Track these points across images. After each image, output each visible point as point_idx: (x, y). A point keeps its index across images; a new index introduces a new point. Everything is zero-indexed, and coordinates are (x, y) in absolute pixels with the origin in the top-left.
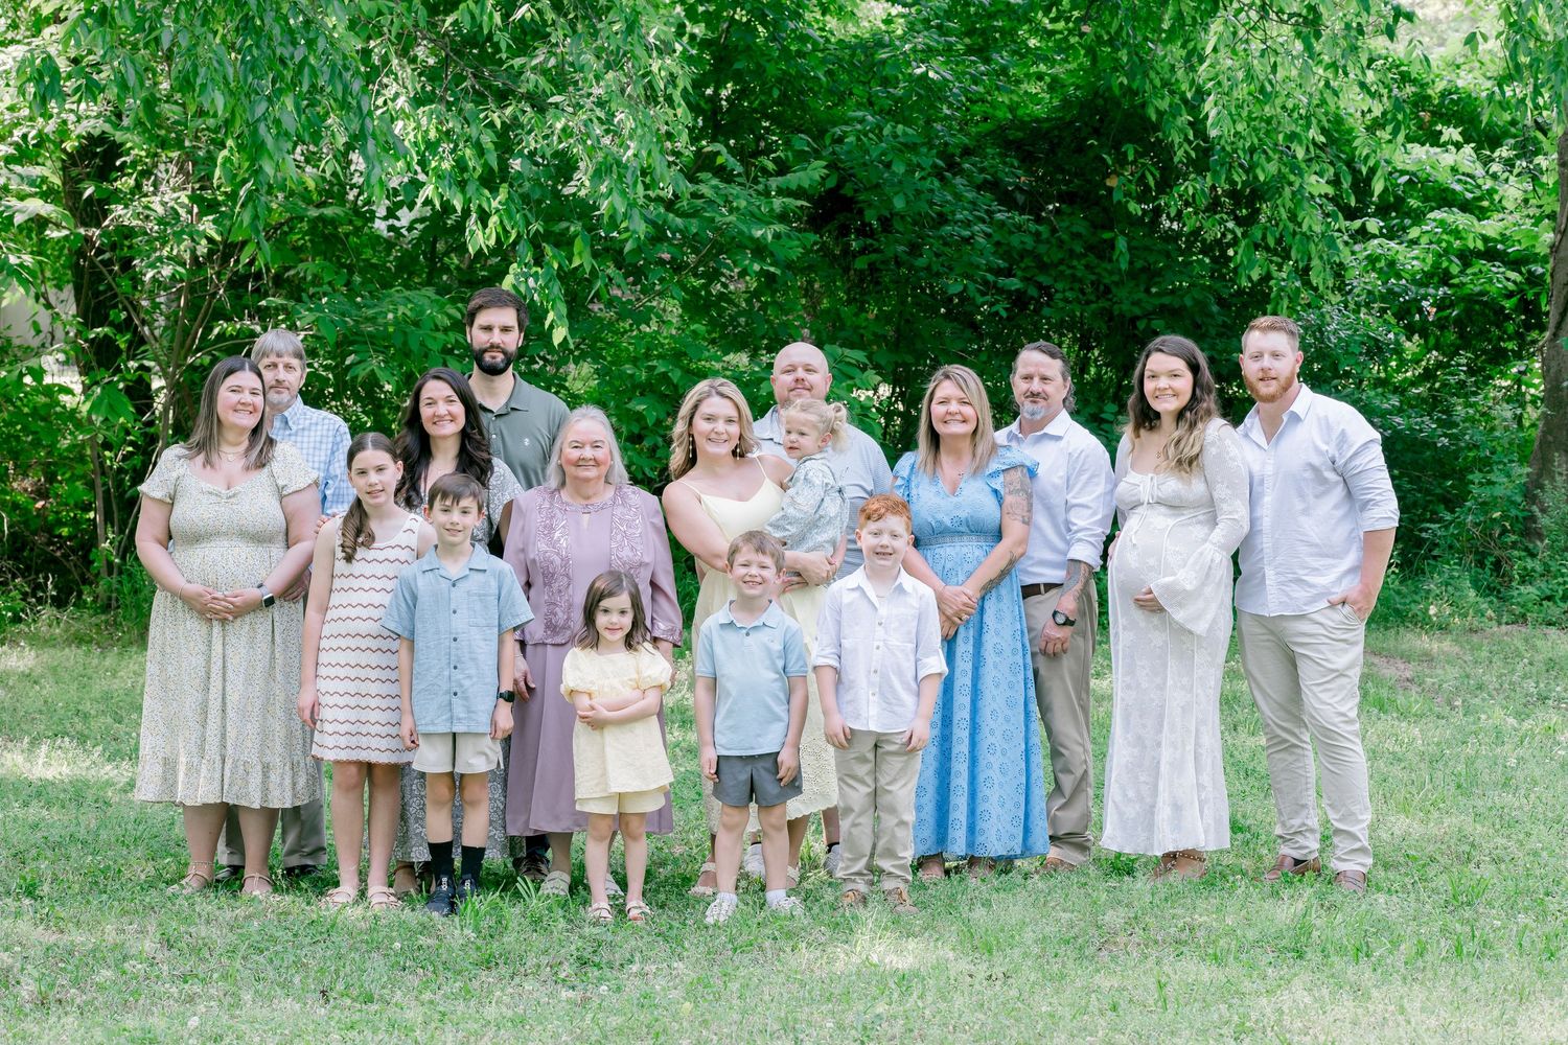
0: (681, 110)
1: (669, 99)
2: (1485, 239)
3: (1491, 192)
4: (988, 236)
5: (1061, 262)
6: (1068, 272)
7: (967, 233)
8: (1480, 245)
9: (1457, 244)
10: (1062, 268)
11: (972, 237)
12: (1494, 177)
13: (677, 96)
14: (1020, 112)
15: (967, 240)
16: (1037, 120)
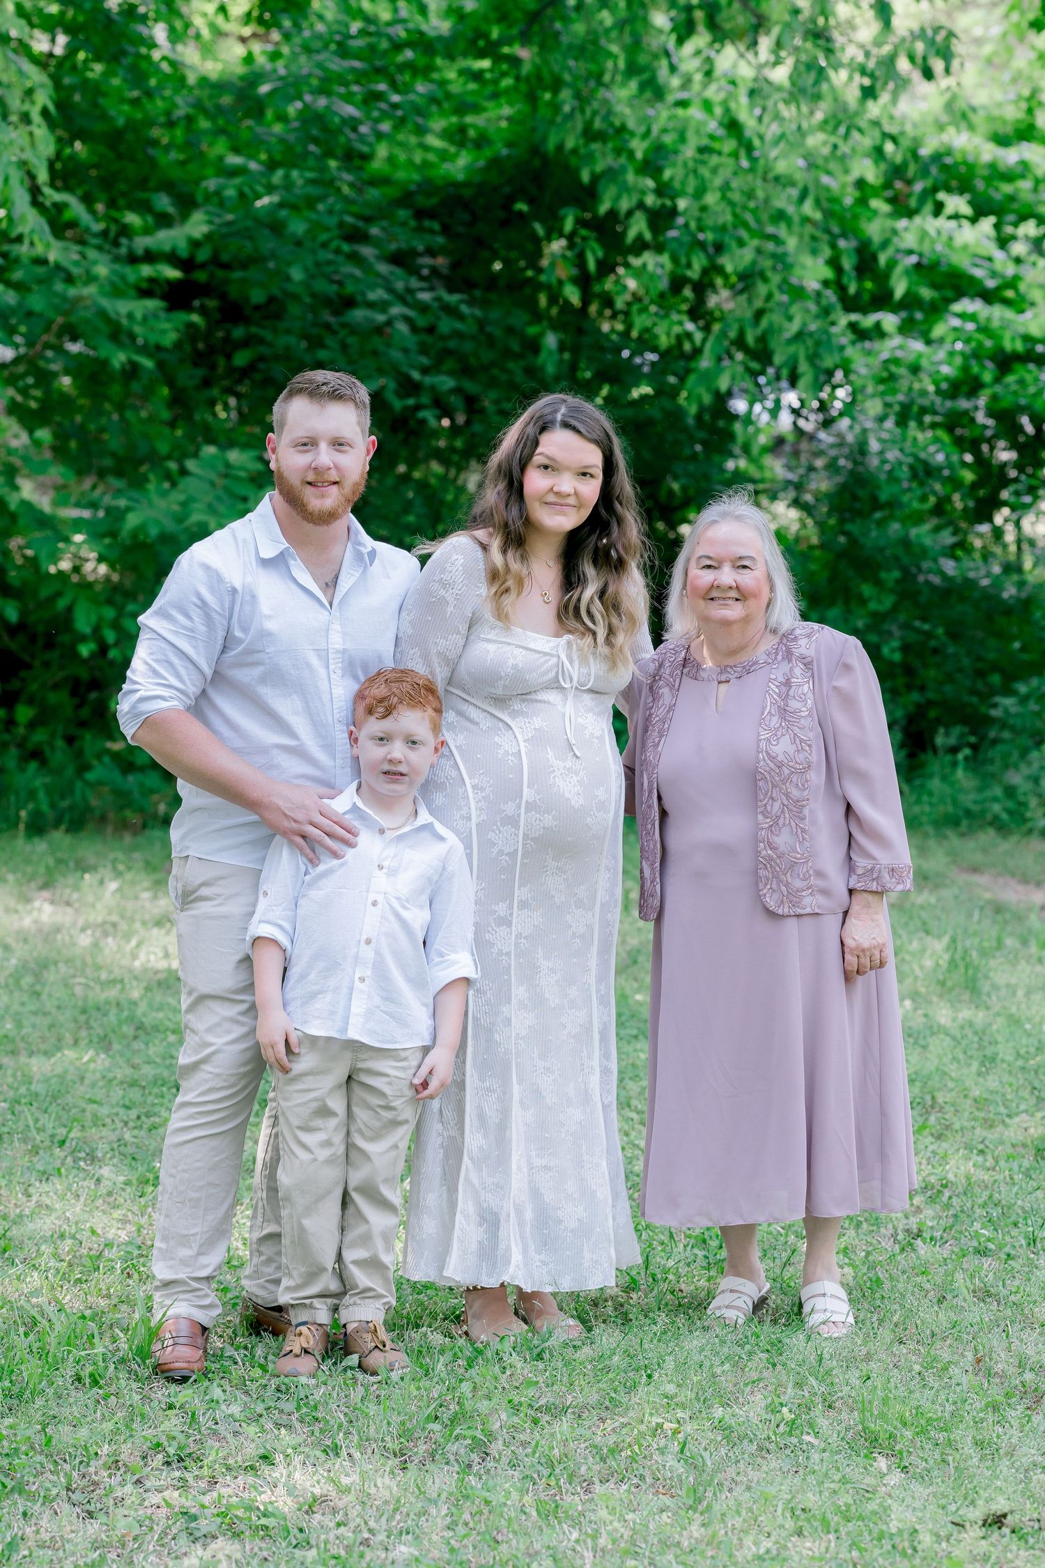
0: (41, 130)
1: (26, 118)
2: (1027, 338)
3: (1017, 278)
4: (408, 320)
5: (493, 364)
6: (504, 377)
7: (381, 318)
8: (1019, 347)
9: (988, 343)
10: (495, 372)
11: (389, 323)
12: (1018, 261)
13: (36, 117)
14: (432, 173)
15: (379, 330)
16: (455, 185)
